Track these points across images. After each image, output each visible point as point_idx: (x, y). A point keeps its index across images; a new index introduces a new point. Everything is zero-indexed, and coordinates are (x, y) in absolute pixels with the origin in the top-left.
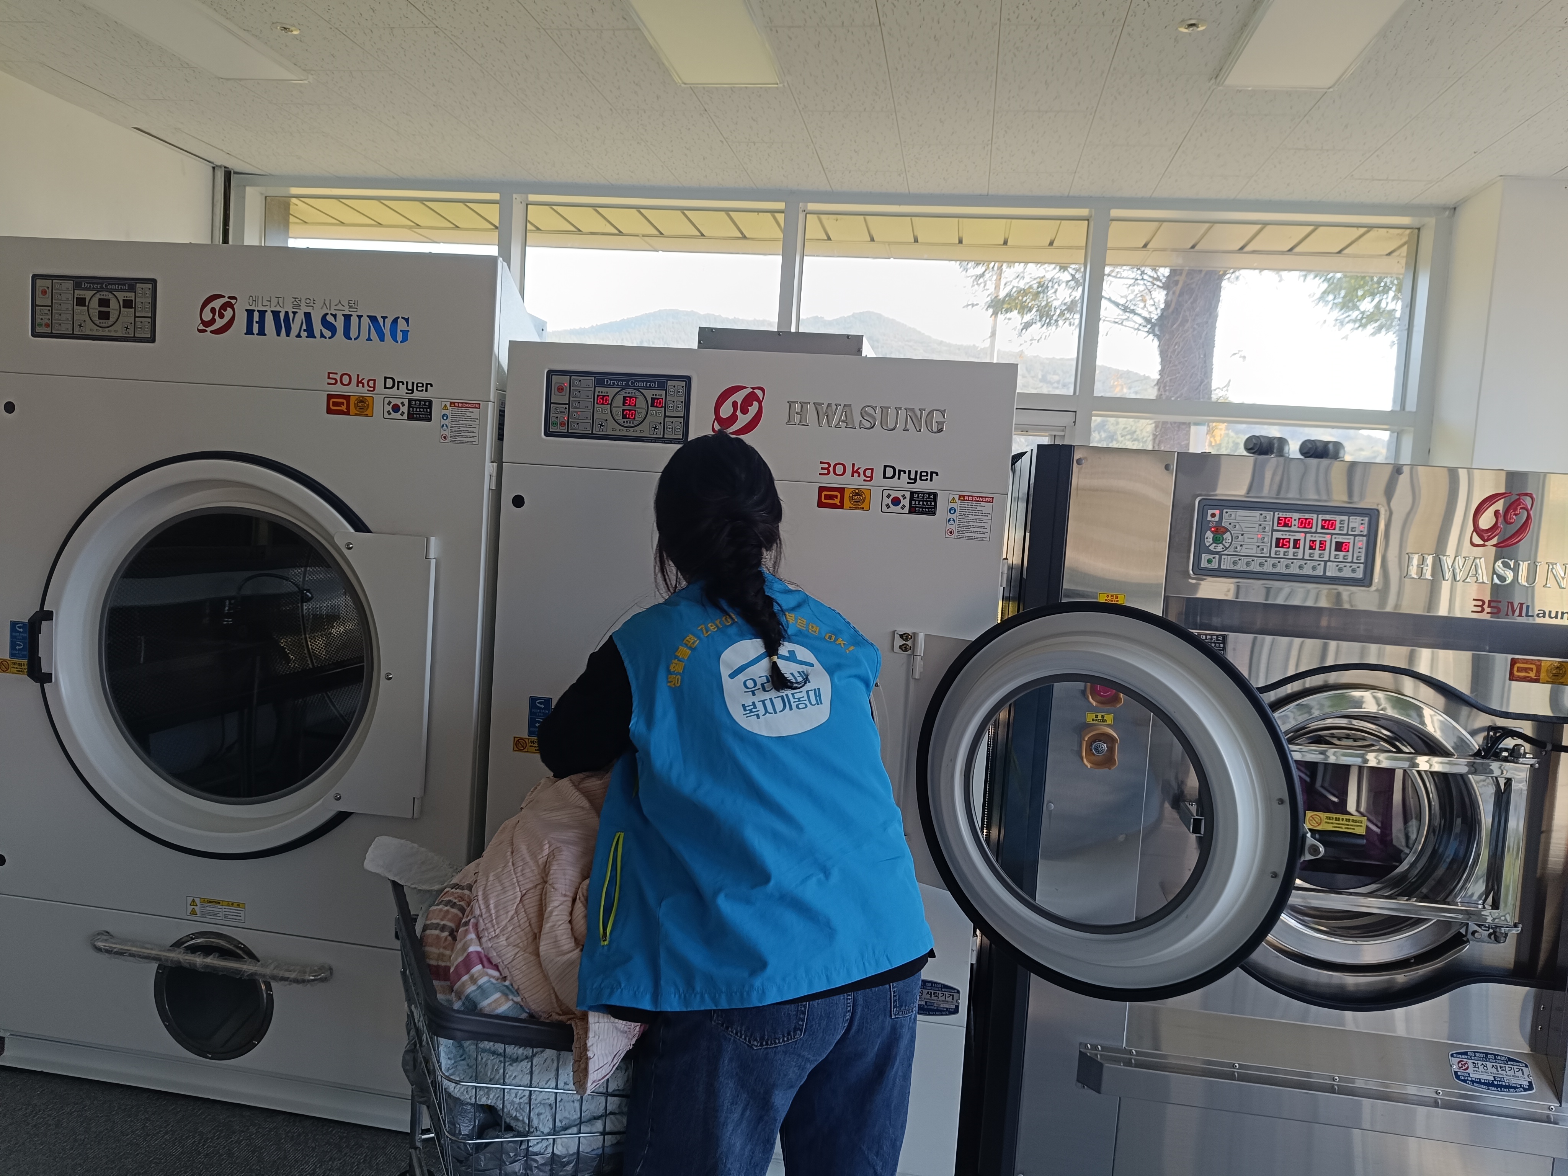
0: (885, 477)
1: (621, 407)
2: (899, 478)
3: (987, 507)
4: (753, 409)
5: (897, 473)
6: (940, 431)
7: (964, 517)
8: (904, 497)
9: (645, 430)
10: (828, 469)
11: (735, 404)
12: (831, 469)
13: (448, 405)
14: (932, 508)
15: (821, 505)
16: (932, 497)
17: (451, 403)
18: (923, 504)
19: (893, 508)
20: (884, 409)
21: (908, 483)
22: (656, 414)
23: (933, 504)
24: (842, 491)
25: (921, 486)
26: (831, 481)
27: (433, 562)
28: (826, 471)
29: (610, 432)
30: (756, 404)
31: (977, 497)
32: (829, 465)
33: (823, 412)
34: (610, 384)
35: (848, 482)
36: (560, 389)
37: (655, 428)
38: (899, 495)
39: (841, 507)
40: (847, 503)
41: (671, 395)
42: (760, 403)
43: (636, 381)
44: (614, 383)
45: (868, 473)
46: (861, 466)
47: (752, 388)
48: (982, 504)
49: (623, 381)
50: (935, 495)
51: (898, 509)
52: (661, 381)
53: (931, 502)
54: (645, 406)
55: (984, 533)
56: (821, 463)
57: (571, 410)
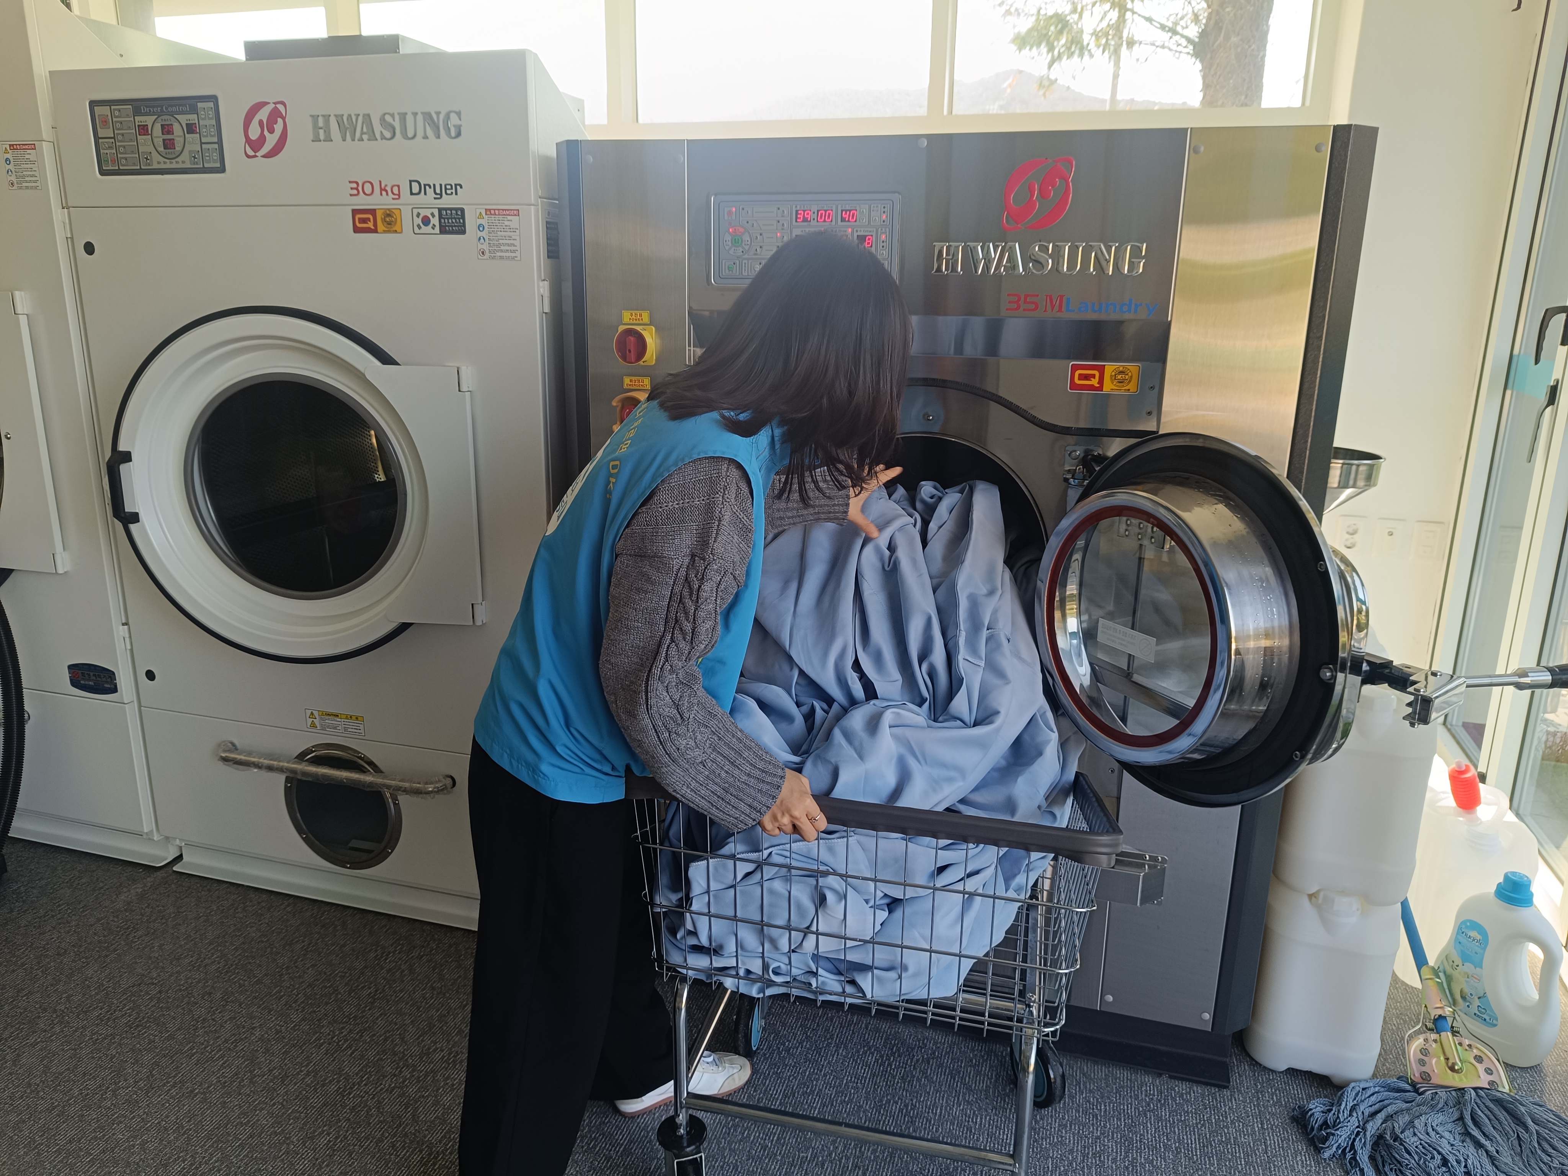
0: (412, 194)
1: (160, 137)
2: (425, 194)
3: (514, 221)
4: (279, 127)
5: (423, 188)
6: (459, 134)
7: (493, 234)
8: (433, 215)
9: (185, 161)
10: (357, 189)
11: (261, 123)
12: (360, 189)
13: (8, 149)
14: (461, 226)
15: (356, 230)
16: (459, 213)
17: (10, 145)
18: (452, 222)
19: (425, 229)
20: (403, 116)
21: (435, 198)
22: (193, 141)
23: (461, 221)
24: (373, 212)
25: (448, 201)
26: (363, 202)
27: (23, 320)
28: (355, 192)
29: (155, 166)
30: (280, 120)
31: (503, 210)
32: (357, 183)
33: (347, 127)
34: (147, 112)
35: (379, 202)
36: (105, 122)
37: (195, 157)
38: (427, 213)
39: (375, 231)
40: (381, 226)
41: (203, 119)
42: (284, 119)
43: (169, 106)
44: (150, 110)
45: (396, 190)
46: (388, 183)
47: (274, 103)
48: (509, 218)
49: (157, 107)
50: (462, 210)
51: (428, 229)
52: (190, 104)
53: (459, 219)
54: (181, 134)
55: (514, 251)
56: (350, 182)
57: (117, 144)
